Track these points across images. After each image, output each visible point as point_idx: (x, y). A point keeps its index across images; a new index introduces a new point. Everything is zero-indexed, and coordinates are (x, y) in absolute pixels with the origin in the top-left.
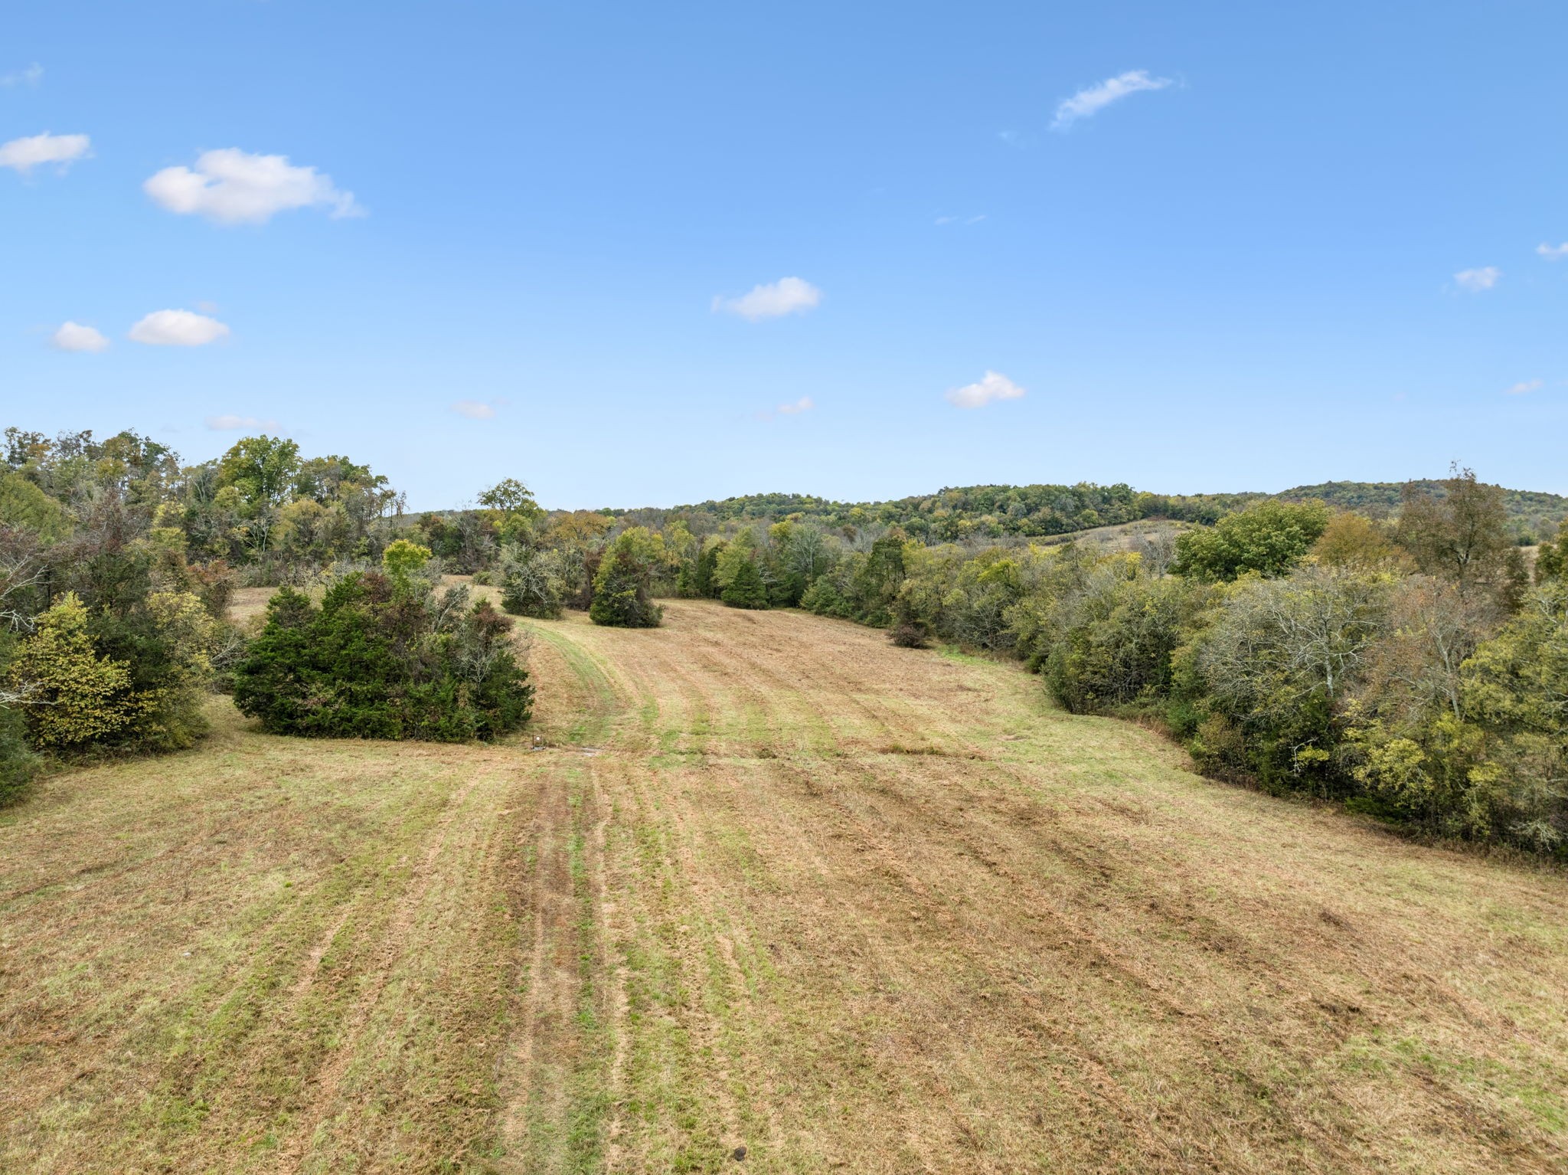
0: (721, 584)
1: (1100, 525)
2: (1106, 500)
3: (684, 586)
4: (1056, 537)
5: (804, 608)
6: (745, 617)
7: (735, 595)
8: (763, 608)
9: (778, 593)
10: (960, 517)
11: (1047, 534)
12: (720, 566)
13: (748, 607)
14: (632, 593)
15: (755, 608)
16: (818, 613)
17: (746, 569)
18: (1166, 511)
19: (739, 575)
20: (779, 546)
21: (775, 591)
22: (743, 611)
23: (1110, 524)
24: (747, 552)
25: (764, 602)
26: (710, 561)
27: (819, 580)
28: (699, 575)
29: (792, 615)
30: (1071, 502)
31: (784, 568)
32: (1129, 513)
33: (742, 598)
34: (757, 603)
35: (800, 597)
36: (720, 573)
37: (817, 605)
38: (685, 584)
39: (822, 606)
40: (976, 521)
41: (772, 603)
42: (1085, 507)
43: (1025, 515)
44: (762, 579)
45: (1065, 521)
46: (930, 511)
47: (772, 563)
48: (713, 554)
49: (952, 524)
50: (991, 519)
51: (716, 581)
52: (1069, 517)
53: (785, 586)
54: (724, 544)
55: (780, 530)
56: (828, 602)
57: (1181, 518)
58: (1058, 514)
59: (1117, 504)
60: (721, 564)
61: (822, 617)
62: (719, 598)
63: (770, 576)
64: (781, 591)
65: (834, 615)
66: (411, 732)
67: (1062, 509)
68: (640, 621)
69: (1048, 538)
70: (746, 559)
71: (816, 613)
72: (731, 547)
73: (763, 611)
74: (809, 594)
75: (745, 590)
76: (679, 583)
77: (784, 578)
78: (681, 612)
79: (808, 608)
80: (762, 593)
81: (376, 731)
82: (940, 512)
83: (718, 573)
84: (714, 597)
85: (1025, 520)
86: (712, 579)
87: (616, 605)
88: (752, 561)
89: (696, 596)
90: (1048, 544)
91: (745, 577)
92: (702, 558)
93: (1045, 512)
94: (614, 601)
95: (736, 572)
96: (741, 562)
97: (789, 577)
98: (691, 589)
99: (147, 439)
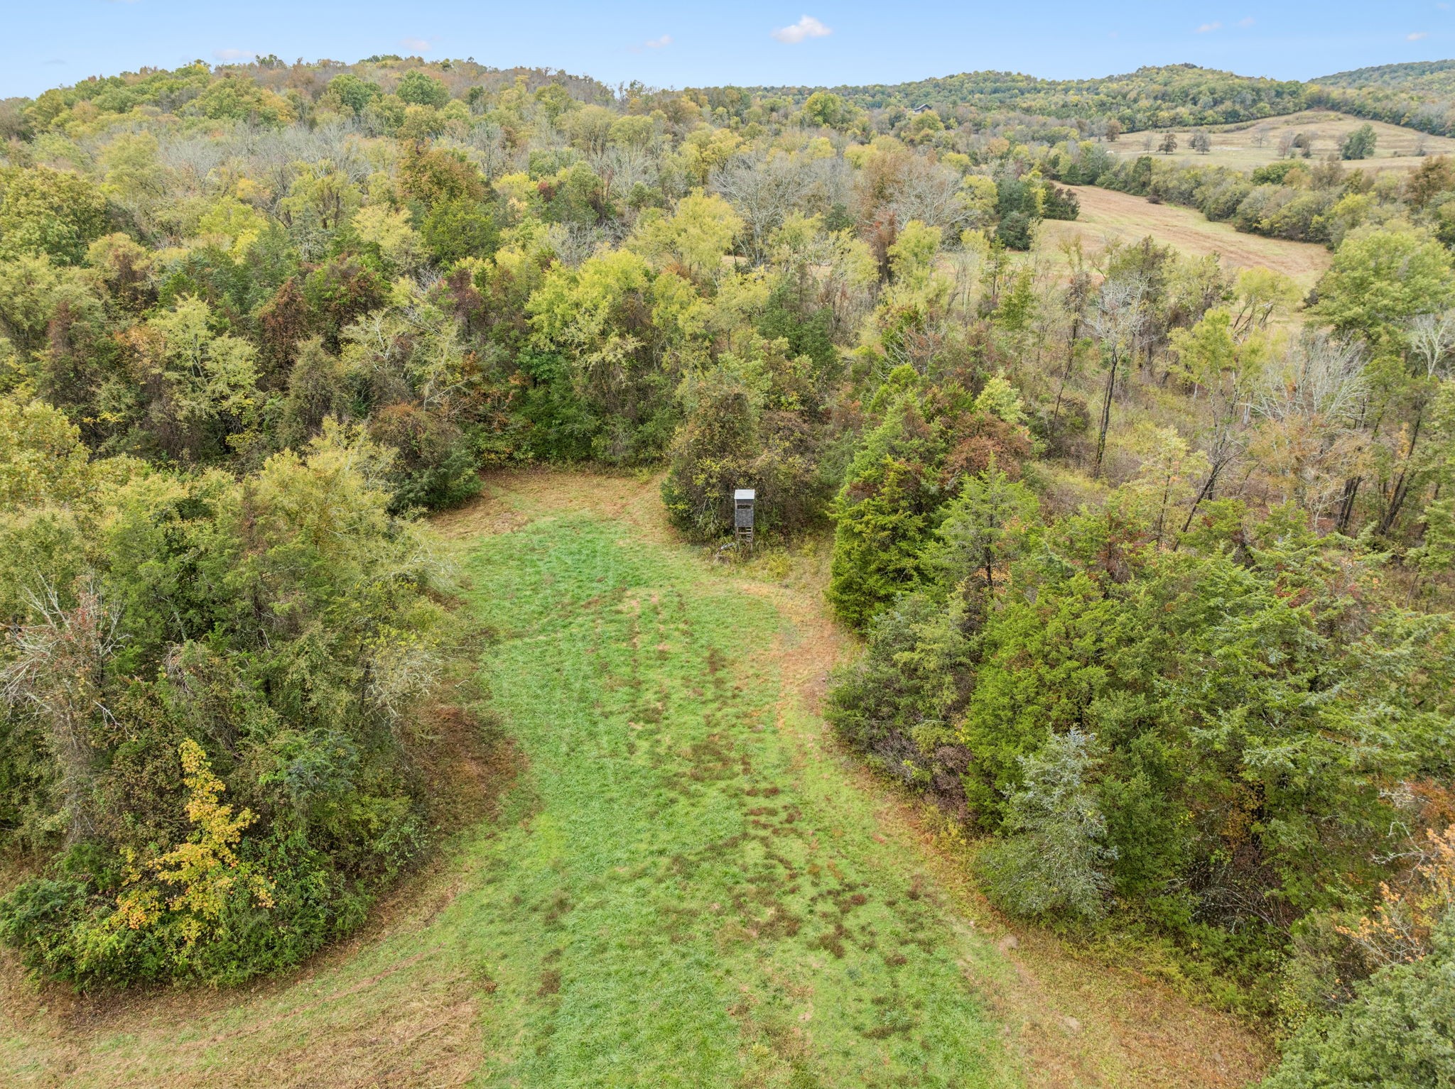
1: (1270, 116)
2: (1279, 94)
4: (1232, 126)
10: (1159, 108)
11: (1226, 123)
18: (1327, 103)
23: (1279, 114)
30: (1249, 97)
32: (1295, 105)
40: (1173, 112)
42: (1261, 100)
43: (1211, 108)
45: (1242, 112)
46: (1135, 101)
49: (1153, 115)
50: (1184, 111)
52: (1246, 109)
57: (1338, 110)
58: (1237, 107)
59: (1287, 98)
66: (1060, 218)
67: (1242, 102)
69: (1227, 127)
81: (1054, 218)
82: (1144, 103)
85: (1211, 112)
90: (1226, 132)
93: (1227, 105)
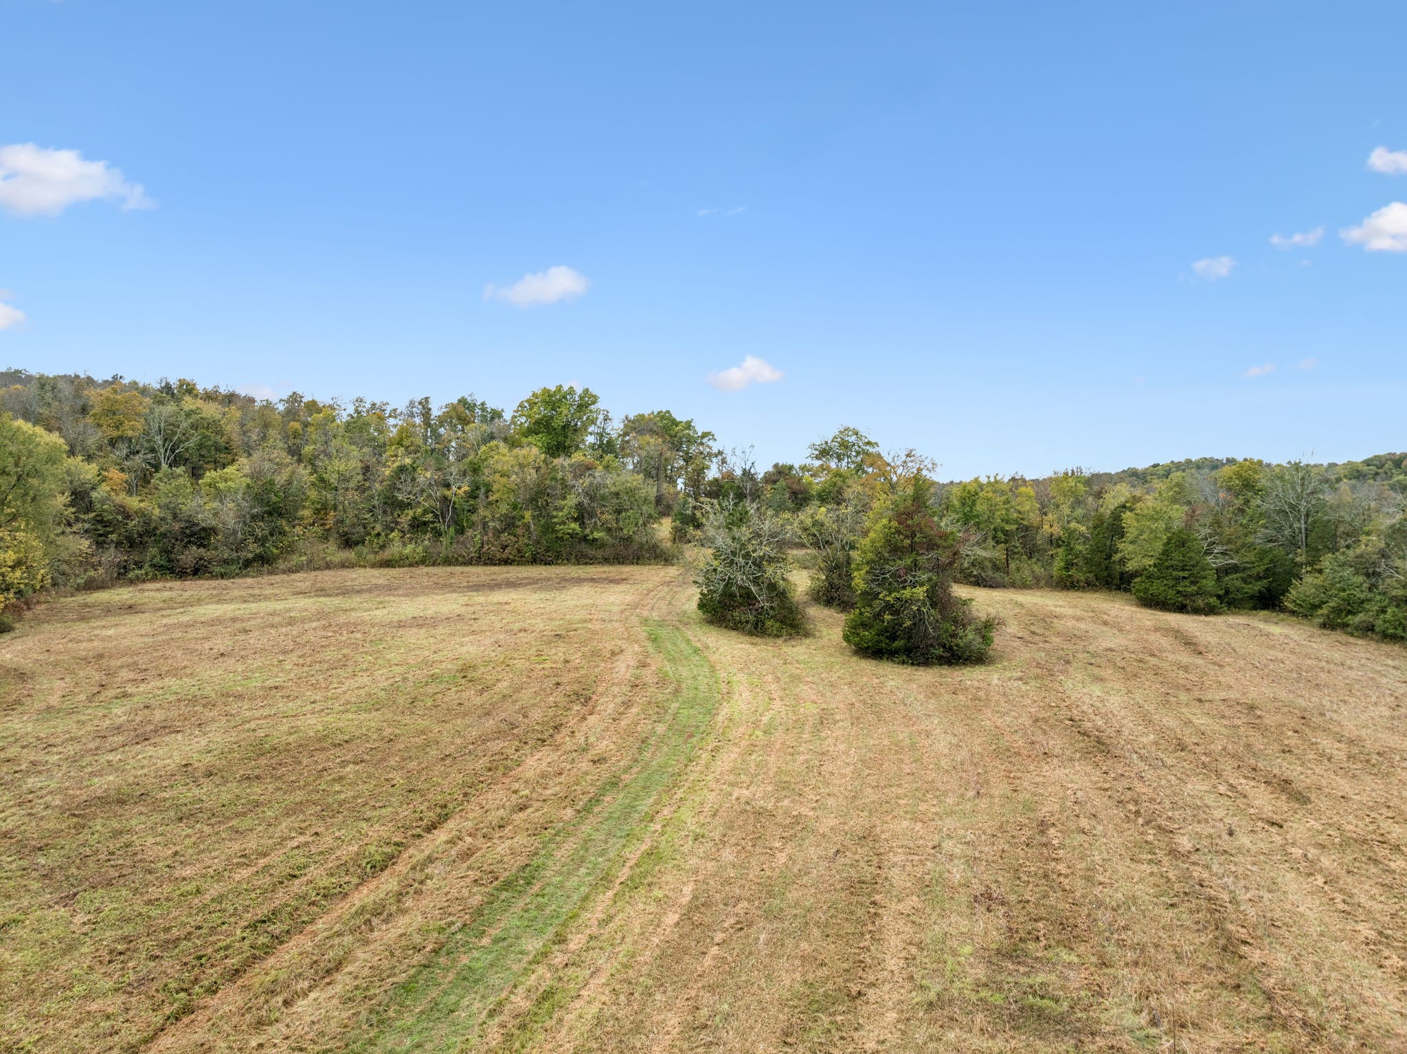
0: (1131, 566)
3: (1067, 568)
5: (1293, 613)
6: (1177, 634)
7: (1157, 588)
8: (1210, 611)
9: (1238, 583)
12: (1130, 536)
13: (1182, 609)
14: (920, 592)
15: (1197, 611)
16: (1328, 625)
17: (1179, 542)
19: (1166, 553)
20: (1238, 502)
21: (1233, 580)
22: (1174, 619)
24: (1178, 514)
25: (1213, 600)
26: (1113, 528)
27: (1327, 561)
28: (1093, 551)
29: (1276, 630)
31: (1250, 539)
33: (1171, 592)
34: (1200, 602)
35: (1285, 591)
36: (1131, 548)
37: (1324, 610)
38: (1069, 566)
39: (1338, 611)
41: (1229, 602)
44: (1209, 559)
47: (1227, 531)
48: (1116, 516)
51: (1122, 561)
53: (1254, 572)
54: (1136, 499)
55: (1239, 476)
56: (1351, 607)
60: (1131, 533)
61: (1338, 635)
62: (1127, 590)
63: (1224, 554)
64: (1244, 580)
65: (1368, 630)
68: (940, 651)
70: (1177, 525)
71: (1324, 626)
72: (1150, 502)
73: (1211, 619)
74: (1306, 587)
75: (1177, 579)
76: (1058, 564)
77: (1251, 557)
78: (1047, 620)
79: (1306, 612)
80: (1209, 584)
83: (1125, 548)
84: (1119, 588)
86: (1117, 557)
87: (887, 617)
88: (1188, 526)
89: (1089, 586)
91: (1177, 556)
92: (1099, 524)
94: (883, 610)
95: (1159, 546)
96: (1168, 529)
97: (1262, 554)
98: (1078, 575)
99: (483, 404)
